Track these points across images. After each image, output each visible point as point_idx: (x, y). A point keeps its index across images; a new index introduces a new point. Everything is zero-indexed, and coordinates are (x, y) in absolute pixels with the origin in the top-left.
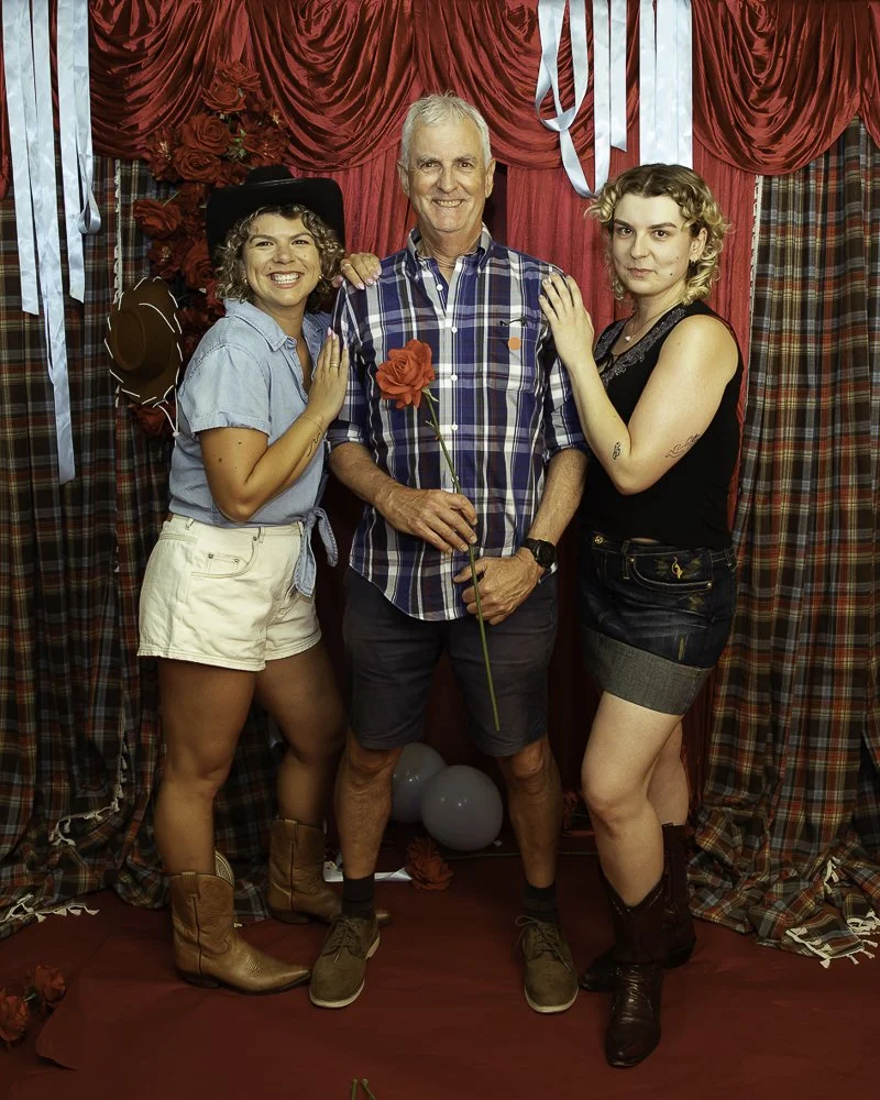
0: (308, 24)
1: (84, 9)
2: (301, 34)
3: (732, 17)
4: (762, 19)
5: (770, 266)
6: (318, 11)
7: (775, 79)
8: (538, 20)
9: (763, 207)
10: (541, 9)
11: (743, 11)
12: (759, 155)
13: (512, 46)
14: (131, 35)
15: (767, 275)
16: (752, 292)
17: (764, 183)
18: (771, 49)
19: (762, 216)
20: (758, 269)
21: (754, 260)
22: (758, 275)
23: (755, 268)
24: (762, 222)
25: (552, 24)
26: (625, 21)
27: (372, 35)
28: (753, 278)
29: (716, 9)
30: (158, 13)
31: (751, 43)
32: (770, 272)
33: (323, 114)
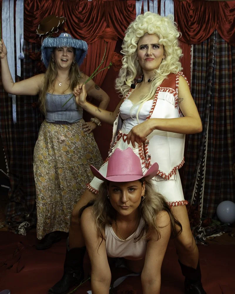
0: (78, 8)
1: (23, 4)
2: (77, 10)
3: (184, 6)
4: (192, 6)
5: (196, 67)
6: (81, 5)
7: (195, 20)
8: (135, 7)
9: (194, 52)
10: (136, 4)
11: (187, 4)
12: (192, 39)
13: (129, 13)
14: (34, 10)
15: (195, 69)
16: (191, 74)
17: (193, 47)
18: (194, 13)
19: (193, 54)
20: (193, 68)
21: (192, 66)
22: (193, 70)
23: (192, 68)
24: (193, 56)
25: (139, 7)
26: (157, 7)
27: (94, 10)
28: (192, 70)
29: (180, 3)
30: (41, 5)
31: (189, 12)
32: (196, 68)
33: (81, 30)
